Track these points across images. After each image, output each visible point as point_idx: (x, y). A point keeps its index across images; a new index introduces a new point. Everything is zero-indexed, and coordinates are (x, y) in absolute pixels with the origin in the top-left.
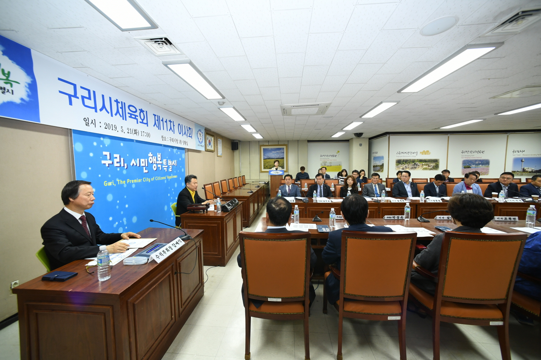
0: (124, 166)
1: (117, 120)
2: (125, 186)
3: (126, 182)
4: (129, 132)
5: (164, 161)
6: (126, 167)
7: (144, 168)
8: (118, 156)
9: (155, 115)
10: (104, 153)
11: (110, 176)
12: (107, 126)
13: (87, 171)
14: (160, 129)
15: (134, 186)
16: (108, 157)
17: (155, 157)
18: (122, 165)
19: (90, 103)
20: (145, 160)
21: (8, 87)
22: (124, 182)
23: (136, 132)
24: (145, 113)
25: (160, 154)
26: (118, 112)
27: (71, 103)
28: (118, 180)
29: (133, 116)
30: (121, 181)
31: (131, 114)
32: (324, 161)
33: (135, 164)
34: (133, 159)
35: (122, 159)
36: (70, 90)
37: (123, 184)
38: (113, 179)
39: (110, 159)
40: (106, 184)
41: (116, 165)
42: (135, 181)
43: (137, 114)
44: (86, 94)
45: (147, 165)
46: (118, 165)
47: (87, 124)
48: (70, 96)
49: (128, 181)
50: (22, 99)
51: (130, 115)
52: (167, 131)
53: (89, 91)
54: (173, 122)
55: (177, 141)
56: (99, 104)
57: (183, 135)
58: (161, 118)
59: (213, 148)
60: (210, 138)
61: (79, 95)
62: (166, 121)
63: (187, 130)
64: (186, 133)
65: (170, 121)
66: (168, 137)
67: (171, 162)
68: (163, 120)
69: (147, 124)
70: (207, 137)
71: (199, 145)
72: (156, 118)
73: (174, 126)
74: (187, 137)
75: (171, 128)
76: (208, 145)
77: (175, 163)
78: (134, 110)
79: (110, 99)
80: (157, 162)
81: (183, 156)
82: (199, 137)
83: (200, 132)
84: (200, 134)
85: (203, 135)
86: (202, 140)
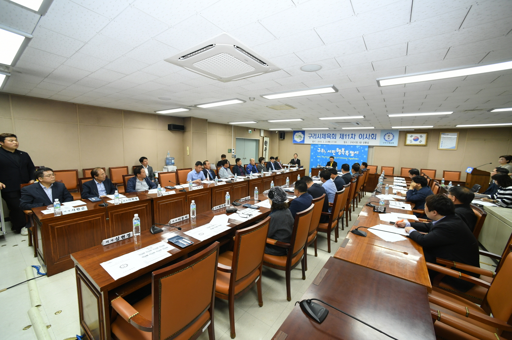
1: (322, 140)
2: (324, 158)
4: (326, 142)
5: (347, 152)
6: (325, 152)
8: (323, 149)
9: (341, 134)
10: (319, 149)
12: (319, 142)
13: (313, 153)
14: (343, 139)
16: (320, 150)
17: (341, 150)
19: (315, 137)
23: (329, 142)
24: (335, 135)
25: (344, 149)
26: (323, 137)
34: (329, 150)
38: (321, 155)
40: (318, 157)
41: (322, 152)
43: (331, 136)
44: (314, 135)
45: (335, 152)
47: (313, 142)
48: (310, 137)
49: (326, 157)
52: (349, 138)
53: (315, 134)
54: (355, 134)
55: (358, 142)
56: (317, 137)
57: (363, 139)
58: (345, 134)
59: (424, 143)
60: (418, 135)
61: (312, 136)
62: (349, 135)
63: (369, 136)
64: (368, 137)
65: (352, 134)
66: (349, 142)
67: (353, 152)
68: (346, 135)
69: (335, 138)
70: (409, 135)
71: (385, 143)
72: (342, 135)
73: (355, 136)
74: (369, 139)
75: (352, 137)
76: (411, 141)
77: (357, 153)
78: (330, 135)
79: (321, 134)
80: (342, 152)
81: (367, 149)
82: (386, 138)
83: (390, 134)
84: (389, 136)
85: (393, 136)
86: (393, 139)
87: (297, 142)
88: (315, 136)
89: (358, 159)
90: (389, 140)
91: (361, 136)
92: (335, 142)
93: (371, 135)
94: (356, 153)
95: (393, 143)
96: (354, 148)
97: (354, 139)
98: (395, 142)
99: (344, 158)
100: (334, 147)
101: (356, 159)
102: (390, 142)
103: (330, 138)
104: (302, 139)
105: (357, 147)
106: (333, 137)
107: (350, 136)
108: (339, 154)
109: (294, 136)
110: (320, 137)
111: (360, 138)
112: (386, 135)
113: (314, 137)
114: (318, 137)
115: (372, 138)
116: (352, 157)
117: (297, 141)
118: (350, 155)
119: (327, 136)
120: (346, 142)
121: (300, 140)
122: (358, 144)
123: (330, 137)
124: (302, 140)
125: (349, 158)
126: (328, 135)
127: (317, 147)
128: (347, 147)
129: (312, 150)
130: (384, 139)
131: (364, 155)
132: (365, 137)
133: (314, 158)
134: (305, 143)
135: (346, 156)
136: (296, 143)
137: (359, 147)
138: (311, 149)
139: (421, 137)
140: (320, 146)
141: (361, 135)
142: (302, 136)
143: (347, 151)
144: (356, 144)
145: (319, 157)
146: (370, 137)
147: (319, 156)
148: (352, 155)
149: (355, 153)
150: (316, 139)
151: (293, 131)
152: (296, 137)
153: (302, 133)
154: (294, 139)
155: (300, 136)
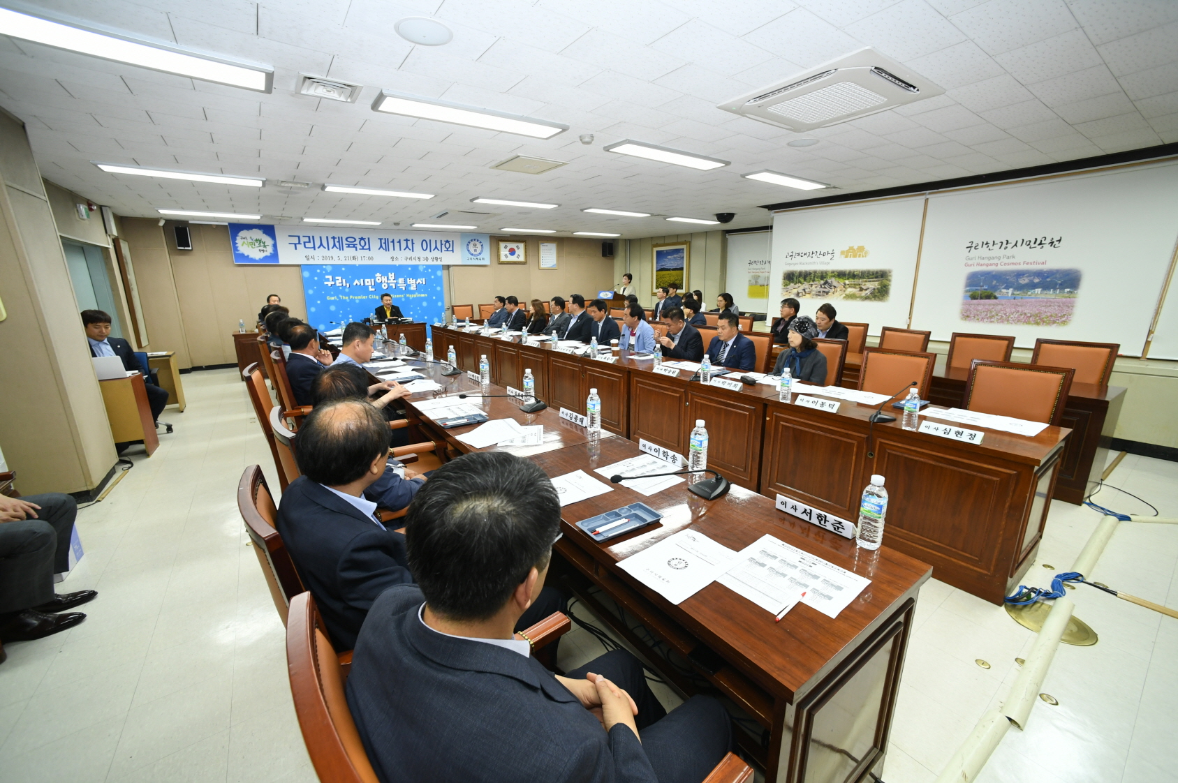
0: (346, 286)
1: (335, 252)
2: (348, 301)
3: (349, 298)
4: (347, 258)
5: (401, 280)
6: (348, 286)
7: (370, 287)
8: (340, 278)
9: (381, 239)
10: (327, 277)
11: (332, 293)
12: (324, 258)
13: (313, 289)
14: (389, 251)
15: (357, 301)
16: (331, 279)
17: (386, 277)
18: (344, 285)
19: (311, 245)
20: (371, 281)
21: (264, 249)
22: (347, 298)
23: (354, 258)
25: (393, 274)
26: (335, 245)
27: (296, 248)
28: (341, 296)
31: (349, 245)
32: (754, 274)
33: (359, 284)
34: (356, 280)
35: (344, 281)
36: (296, 240)
38: (336, 295)
39: (332, 281)
40: (328, 298)
41: (338, 285)
42: (359, 297)
43: (357, 242)
44: (307, 239)
45: (373, 284)
46: (341, 285)
47: (308, 259)
48: (295, 244)
49: (351, 297)
51: (347, 246)
52: (400, 249)
53: (309, 237)
54: (412, 240)
55: (422, 259)
56: (317, 244)
57: (431, 251)
58: (391, 240)
59: (522, 259)
60: (513, 245)
61: (302, 242)
62: (399, 242)
63: (442, 244)
64: (439, 247)
65: (407, 240)
66: (401, 257)
67: (414, 280)
68: (393, 241)
69: (369, 249)
70: (502, 245)
71: (471, 259)
72: (383, 241)
73: (413, 243)
74: (441, 251)
75: (407, 247)
76: (506, 256)
77: (422, 281)
78: (353, 240)
79: (327, 237)
80: (389, 282)
81: (439, 273)
82: (472, 249)
83: (476, 242)
84: (475, 245)
85: (482, 245)
86: (482, 251)
87: (255, 260)
88: (309, 242)
89: (426, 295)
90: (475, 253)
91: (426, 245)
92: (371, 258)
93: (443, 243)
94: (421, 283)
95: (483, 259)
96: (414, 272)
97: (413, 251)
98: (486, 258)
99: (398, 296)
100: (369, 271)
101: (423, 295)
102: (478, 257)
103: (356, 248)
104: (270, 250)
105: (421, 269)
106: (363, 247)
107: (404, 244)
108: (384, 286)
109: (234, 239)
110: (325, 244)
111: (425, 248)
112: (469, 243)
113: (307, 245)
114: (321, 245)
115: (447, 249)
116: (412, 292)
117: (252, 256)
118: (409, 288)
119: (345, 242)
120: (394, 257)
121: (262, 255)
122: (423, 262)
123: (354, 246)
124: (268, 254)
125: (408, 295)
126: (349, 240)
127: (321, 271)
128: (399, 271)
129: (306, 284)
130: (469, 251)
131: (436, 287)
132: (433, 247)
133: (318, 302)
134: (281, 263)
135: (401, 292)
136: (244, 262)
137: (425, 269)
138: (302, 277)
139: (518, 247)
140: (329, 269)
141: (424, 243)
142: (268, 240)
143: (400, 279)
144: (417, 263)
145: (333, 298)
146: (443, 246)
147: (333, 296)
148: (413, 288)
149: (417, 283)
150: (315, 249)
151: (227, 224)
152: (243, 245)
153: (264, 233)
154: (238, 251)
155: (260, 243)
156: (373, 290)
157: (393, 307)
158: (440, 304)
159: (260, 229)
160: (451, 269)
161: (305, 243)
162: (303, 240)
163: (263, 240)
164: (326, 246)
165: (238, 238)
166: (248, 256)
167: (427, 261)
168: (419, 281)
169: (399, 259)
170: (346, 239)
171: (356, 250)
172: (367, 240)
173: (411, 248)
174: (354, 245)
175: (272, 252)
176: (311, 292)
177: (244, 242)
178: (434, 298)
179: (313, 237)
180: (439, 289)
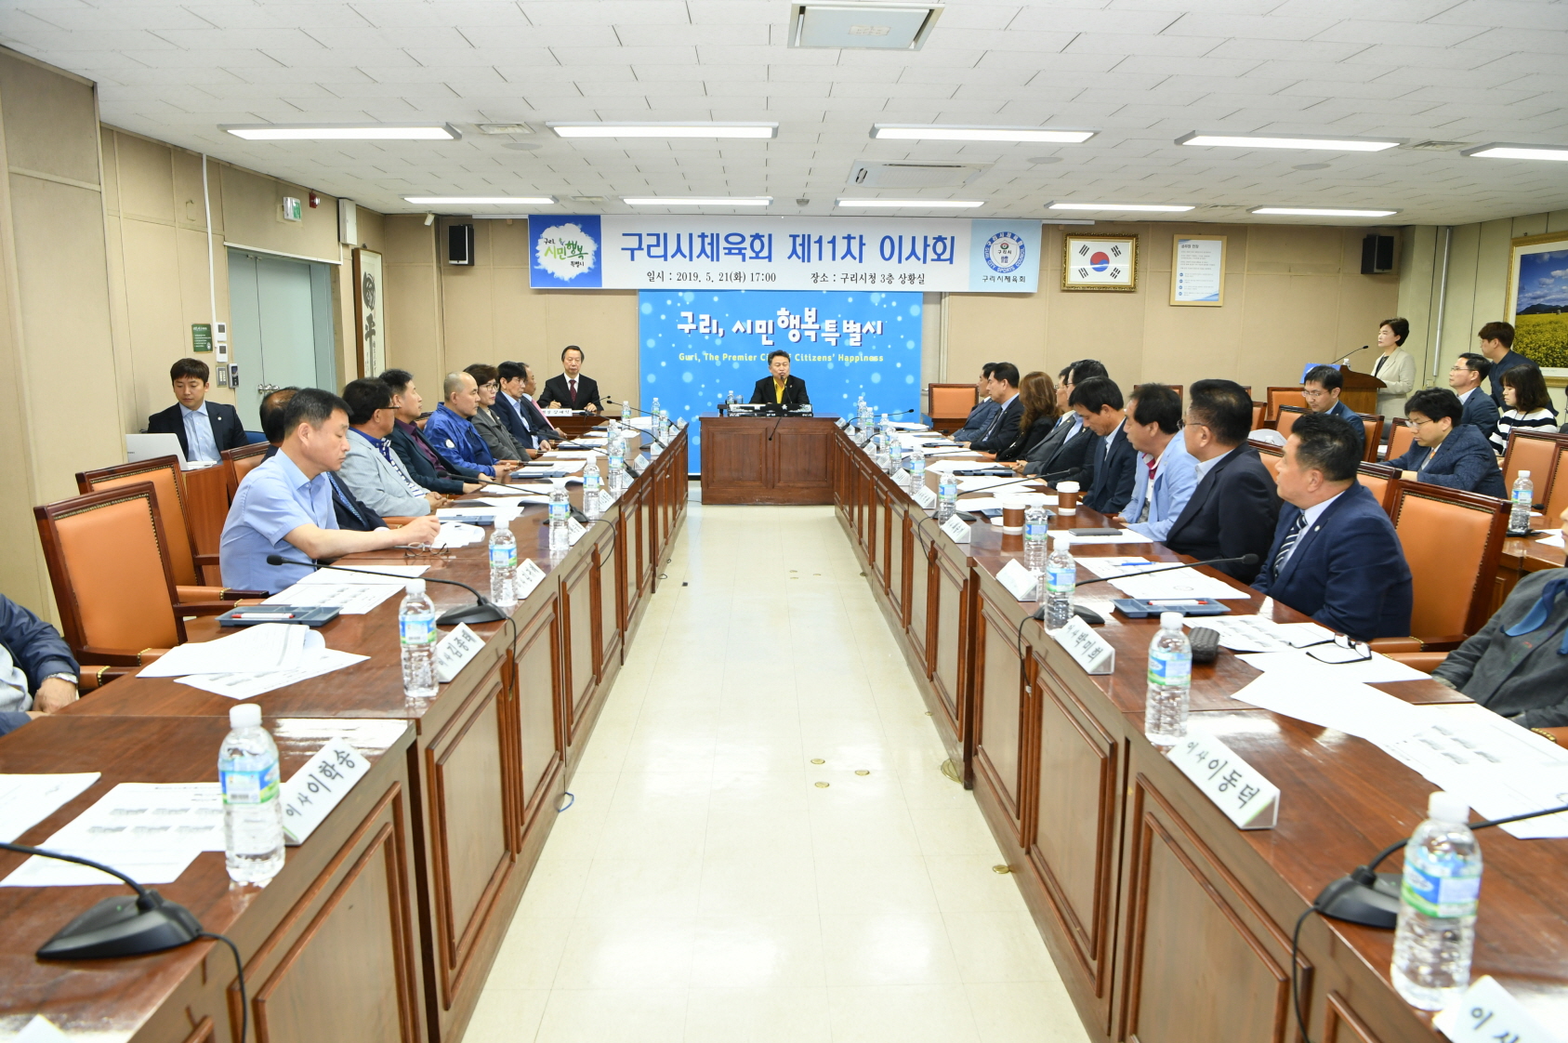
0: (718, 333)
1: (702, 265)
2: (718, 364)
3: (721, 358)
4: (724, 278)
5: (829, 325)
6: (721, 334)
7: (764, 337)
9: (794, 237)
10: (683, 314)
11: (690, 347)
12: (682, 276)
13: (656, 338)
14: (809, 261)
15: (736, 366)
16: (690, 320)
17: (798, 317)
18: (714, 331)
19: (658, 251)
20: (767, 324)
21: (580, 260)
22: (717, 357)
23: (738, 276)
25: (814, 310)
26: (703, 251)
27: (633, 259)
28: (705, 354)
29: (733, 251)
30: (711, 356)
31: (730, 249)
33: (742, 330)
34: (738, 322)
35: (714, 322)
36: (634, 242)
37: (715, 361)
39: (693, 322)
40: (681, 357)
41: (702, 330)
42: (741, 358)
43: (747, 244)
44: (653, 241)
45: (770, 331)
46: (707, 330)
47: (653, 279)
48: (632, 250)
49: (725, 356)
50: (589, 268)
51: (727, 251)
52: (834, 259)
53: (658, 236)
54: (861, 237)
55: (878, 278)
56: (672, 248)
57: (900, 261)
58: (816, 238)
59: (1125, 279)
60: (1104, 246)
61: (644, 246)
62: (833, 241)
63: (926, 246)
64: (920, 252)
65: (849, 238)
66: (834, 273)
67: (858, 325)
68: (820, 241)
69: (769, 258)
70: (1075, 245)
71: (992, 278)
72: (799, 241)
73: (862, 245)
74: (925, 262)
75: (849, 252)
76: (1083, 273)
77: (875, 328)
78: (739, 239)
79: (691, 235)
80: (803, 326)
81: (915, 310)
82: (996, 255)
83: (1008, 240)
84: (1005, 247)
85: (1022, 247)
86: (1021, 260)
88: (658, 245)
89: (881, 359)
90: (1004, 265)
91: (891, 249)
92: (771, 277)
93: (931, 242)
94: (872, 331)
95: (1022, 279)
96: (859, 306)
97: (861, 261)
98: (1029, 274)
99: (819, 358)
100: (766, 301)
101: (874, 359)
102: (1011, 275)
103: (744, 255)
104: (588, 262)
105: (875, 299)
106: (757, 253)
107: (841, 247)
108: (793, 336)
109: (534, 243)
110: (685, 249)
111: (887, 254)
112: (992, 241)
113: (654, 251)
114: (679, 250)
115: (939, 255)
116: (851, 351)
117: (558, 274)
118: (846, 343)
119: (723, 244)
120: (821, 275)
121: (575, 271)
122: (879, 286)
123: (741, 251)
124: (584, 269)
125: (841, 357)
126: (731, 239)
127: (674, 303)
128: (826, 303)
129: (646, 327)
130: (988, 260)
131: (905, 340)
132: (907, 250)
133: (663, 364)
134: (605, 286)
135: (827, 349)
136: (546, 284)
137: (883, 301)
138: (640, 315)
139: (1116, 251)
140: (689, 298)
141: (887, 242)
142: (587, 244)
143: (827, 322)
144: (868, 287)
145: (690, 358)
146: (930, 250)
147: (691, 352)
148: (854, 341)
149: (864, 331)
150: (666, 260)
151: (526, 217)
152: (546, 254)
153: (582, 230)
154: (538, 264)
155: (574, 248)
156: (770, 342)
157: (791, 378)
158: (910, 380)
159: (576, 224)
160: (946, 301)
161: (649, 247)
162: (647, 241)
163: (579, 244)
164: (687, 253)
165: (540, 241)
166: (553, 274)
167: (890, 282)
168: (868, 326)
169: (830, 278)
170: (726, 239)
171: (744, 260)
172: (766, 240)
173: (857, 255)
174: (740, 249)
175: (592, 266)
176: (651, 343)
177: (549, 249)
178: (899, 365)
179: (665, 235)
180: (911, 345)
